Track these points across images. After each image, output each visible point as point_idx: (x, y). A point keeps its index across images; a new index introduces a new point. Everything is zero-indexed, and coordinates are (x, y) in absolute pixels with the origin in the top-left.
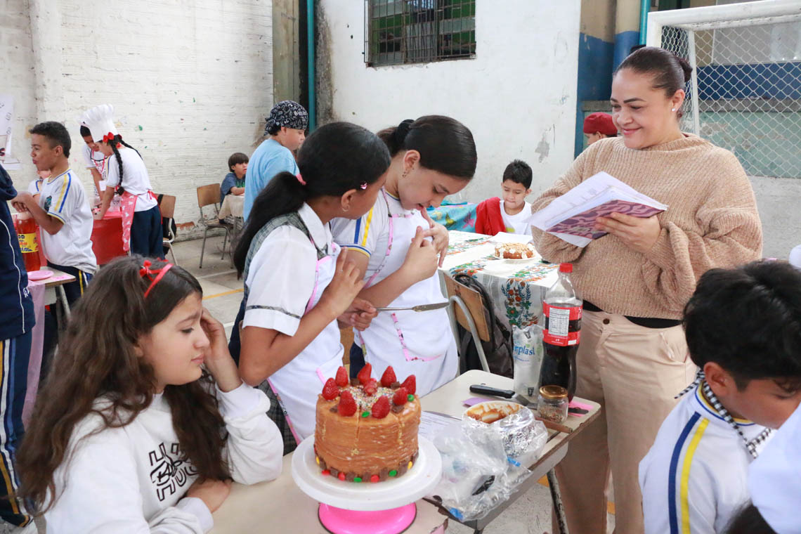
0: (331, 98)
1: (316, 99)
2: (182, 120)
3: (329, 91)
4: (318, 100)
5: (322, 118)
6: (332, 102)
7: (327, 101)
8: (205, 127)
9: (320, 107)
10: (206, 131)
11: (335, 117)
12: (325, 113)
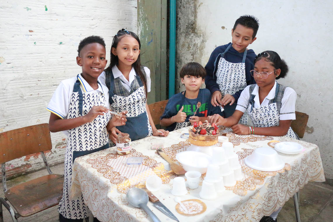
0: (195, 13)
1: (177, 14)
2: (31, 31)
3: (192, 5)
4: (180, 15)
5: (183, 32)
6: (196, 17)
7: (190, 16)
8: (61, 40)
9: (181, 21)
10: (62, 45)
11: (198, 32)
12: (188, 27)
